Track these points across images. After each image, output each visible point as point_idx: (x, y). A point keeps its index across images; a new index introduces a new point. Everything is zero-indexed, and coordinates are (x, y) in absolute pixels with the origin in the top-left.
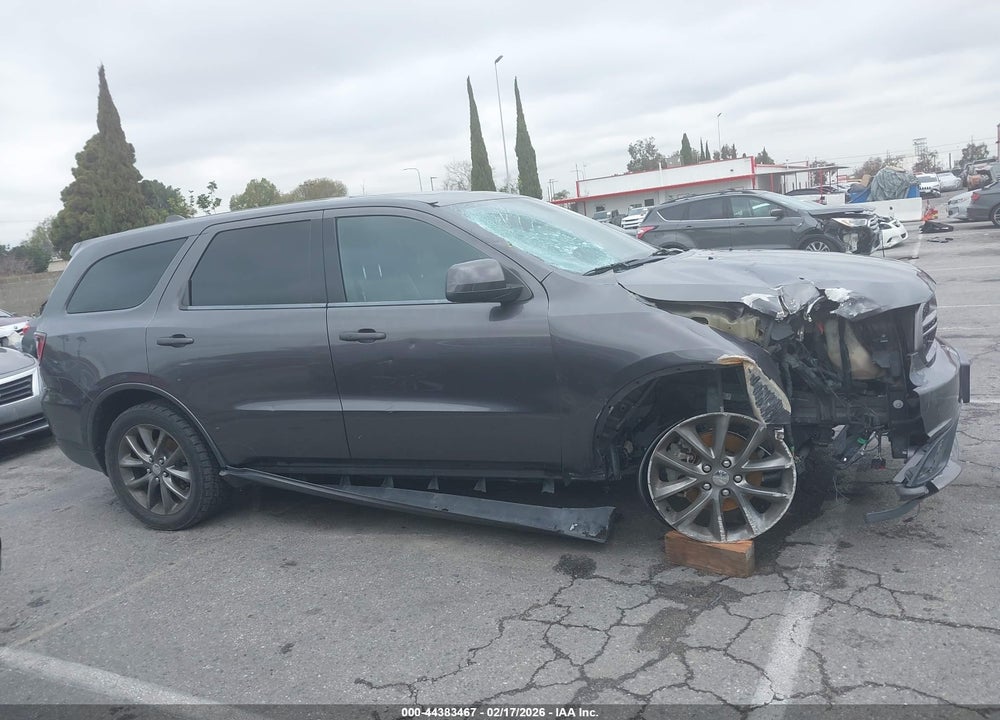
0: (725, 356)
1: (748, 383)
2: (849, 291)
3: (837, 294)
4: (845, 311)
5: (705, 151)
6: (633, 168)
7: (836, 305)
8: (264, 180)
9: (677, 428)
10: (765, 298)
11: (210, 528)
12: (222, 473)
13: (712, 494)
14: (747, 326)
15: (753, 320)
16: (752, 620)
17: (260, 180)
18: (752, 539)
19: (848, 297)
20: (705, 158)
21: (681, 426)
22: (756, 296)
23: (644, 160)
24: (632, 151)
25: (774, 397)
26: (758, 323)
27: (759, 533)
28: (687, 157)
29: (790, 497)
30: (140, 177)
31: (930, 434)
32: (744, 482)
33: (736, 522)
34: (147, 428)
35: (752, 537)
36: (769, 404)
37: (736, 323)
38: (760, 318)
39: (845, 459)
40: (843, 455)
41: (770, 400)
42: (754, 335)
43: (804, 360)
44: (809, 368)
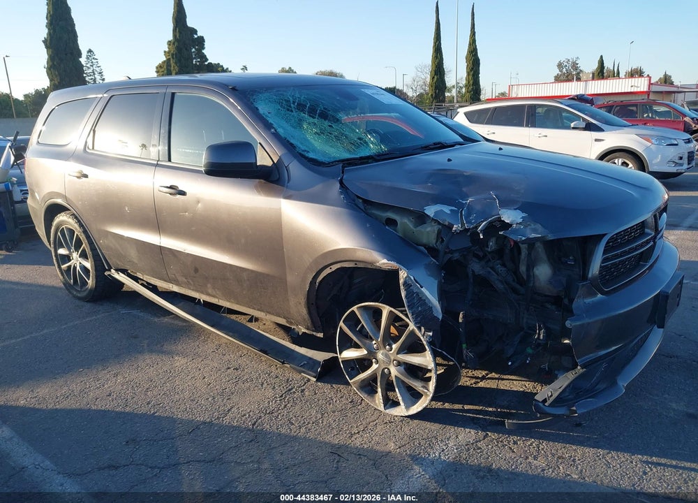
0: (385, 261)
1: (401, 288)
5: (616, 70)
6: (558, 79)
9: (355, 309)
10: (446, 209)
15: (435, 228)
19: (521, 220)
20: (615, 75)
22: (439, 207)
23: (569, 73)
24: (560, 65)
25: (425, 304)
26: (439, 231)
28: (601, 73)
30: (207, 60)
36: (420, 309)
37: (419, 228)
38: (440, 227)
39: (510, 363)
40: (509, 360)
41: (421, 306)
42: (434, 241)
43: (492, 268)
44: (495, 276)
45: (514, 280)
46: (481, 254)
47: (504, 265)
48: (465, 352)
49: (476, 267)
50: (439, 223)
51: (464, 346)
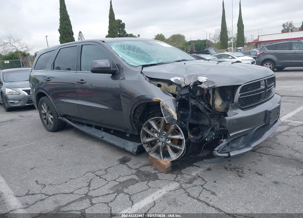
0: (155, 98)
1: (161, 108)
2: (207, 78)
3: (202, 79)
4: (203, 86)
6: (283, 32)
7: (201, 83)
8: (161, 34)
9: (149, 121)
10: (179, 79)
11: (59, 132)
12: (59, 118)
13: (160, 144)
14: (173, 89)
15: (175, 86)
16: (150, 188)
17: (160, 34)
18: (171, 161)
19: (206, 81)
21: (150, 120)
22: (176, 78)
23: (288, 29)
24: (284, 26)
25: (170, 114)
26: (177, 88)
27: (173, 160)
29: (183, 149)
30: (126, 33)
31: (231, 135)
32: (170, 142)
33: (166, 155)
34: (45, 103)
35: (171, 160)
36: (168, 116)
37: (169, 87)
38: (177, 86)
39: (207, 139)
40: (206, 138)
41: (169, 115)
42: (175, 92)
43: (199, 102)
44: (200, 105)
45: (208, 107)
46: (194, 97)
47: (203, 101)
48: (189, 135)
49: (192, 102)
50: (177, 85)
51: (189, 133)
